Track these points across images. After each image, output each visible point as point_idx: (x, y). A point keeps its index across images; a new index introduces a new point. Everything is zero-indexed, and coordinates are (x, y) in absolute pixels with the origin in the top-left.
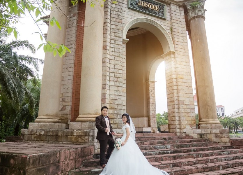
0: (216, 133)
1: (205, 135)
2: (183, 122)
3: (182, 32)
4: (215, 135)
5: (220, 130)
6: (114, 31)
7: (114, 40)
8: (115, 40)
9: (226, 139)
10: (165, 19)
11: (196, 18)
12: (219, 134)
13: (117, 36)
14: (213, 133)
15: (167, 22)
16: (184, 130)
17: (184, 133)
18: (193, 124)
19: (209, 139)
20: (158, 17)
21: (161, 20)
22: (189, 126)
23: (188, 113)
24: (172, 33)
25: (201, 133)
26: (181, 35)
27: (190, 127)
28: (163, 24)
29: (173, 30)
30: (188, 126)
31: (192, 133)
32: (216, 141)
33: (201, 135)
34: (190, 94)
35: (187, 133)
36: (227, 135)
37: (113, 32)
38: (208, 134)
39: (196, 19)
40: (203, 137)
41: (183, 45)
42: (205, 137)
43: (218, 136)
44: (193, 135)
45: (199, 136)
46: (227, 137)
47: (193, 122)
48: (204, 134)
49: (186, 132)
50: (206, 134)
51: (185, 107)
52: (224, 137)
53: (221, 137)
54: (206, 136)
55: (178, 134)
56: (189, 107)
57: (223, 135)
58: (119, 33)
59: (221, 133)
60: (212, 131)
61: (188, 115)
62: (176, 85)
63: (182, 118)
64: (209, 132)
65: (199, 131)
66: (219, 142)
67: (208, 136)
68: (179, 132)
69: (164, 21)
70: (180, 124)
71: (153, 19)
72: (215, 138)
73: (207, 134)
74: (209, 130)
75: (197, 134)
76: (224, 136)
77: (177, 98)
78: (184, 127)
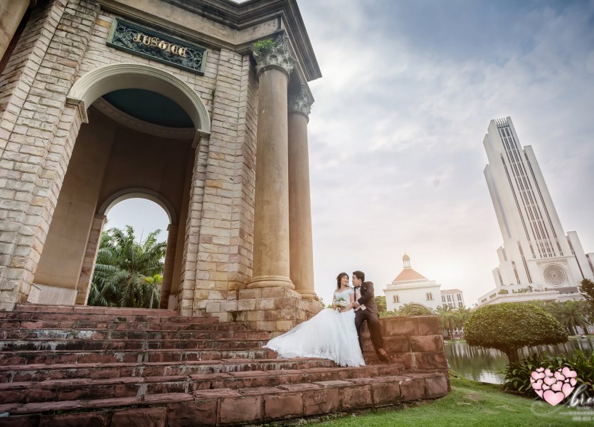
0: (266, 308)
1: (244, 314)
2: (200, 285)
3: (237, 99)
4: (264, 312)
5: (275, 300)
6: (45, 80)
7: (38, 96)
8: (42, 97)
9: (287, 322)
10: (202, 75)
11: (267, 70)
12: (272, 312)
13: (52, 89)
14: (259, 309)
15: (205, 79)
16: (202, 305)
17: (200, 309)
18: (231, 290)
19: (251, 324)
20: (182, 69)
21: (193, 76)
22: (220, 294)
23: (219, 264)
24: (212, 100)
25: (236, 310)
26: (236, 104)
27: (222, 295)
28: (193, 82)
29: (216, 94)
30: (216, 296)
31: (218, 310)
32: (265, 329)
33: (235, 314)
34: (233, 223)
35: (207, 311)
36: (289, 314)
37: (42, 81)
38: (250, 310)
39: (265, 72)
40: (237, 319)
41: (234, 122)
42: (243, 319)
43: (271, 316)
44: (219, 315)
45: (231, 317)
46: (289, 317)
47: (231, 284)
48: (241, 312)
49: (205, 309)
50: (246, 311)
51: (215, 249)
52: (283, 318)
53: (276, 319)
54: (246, 316)
55: (185, 313)
56: (226, 250)
57: (280, 312)
58: (59, 84)
59: (277, 308)
60: (259, 304)
61: (218, 269)
62: (200, 201)
63: (200, 275)
64: (252, 308)
65: (232, 305)
66: (270, 332)
67: (250, 318)
68: (187, 308)
69: (198, 77)
70: (193, 289)
71: (170, 71)
72: (264, 321)
73: (249, 312)
74: (252, 301)
75: (228, 312)
76: (283, 314)
77: (198, 229)
78: (202, 295)
